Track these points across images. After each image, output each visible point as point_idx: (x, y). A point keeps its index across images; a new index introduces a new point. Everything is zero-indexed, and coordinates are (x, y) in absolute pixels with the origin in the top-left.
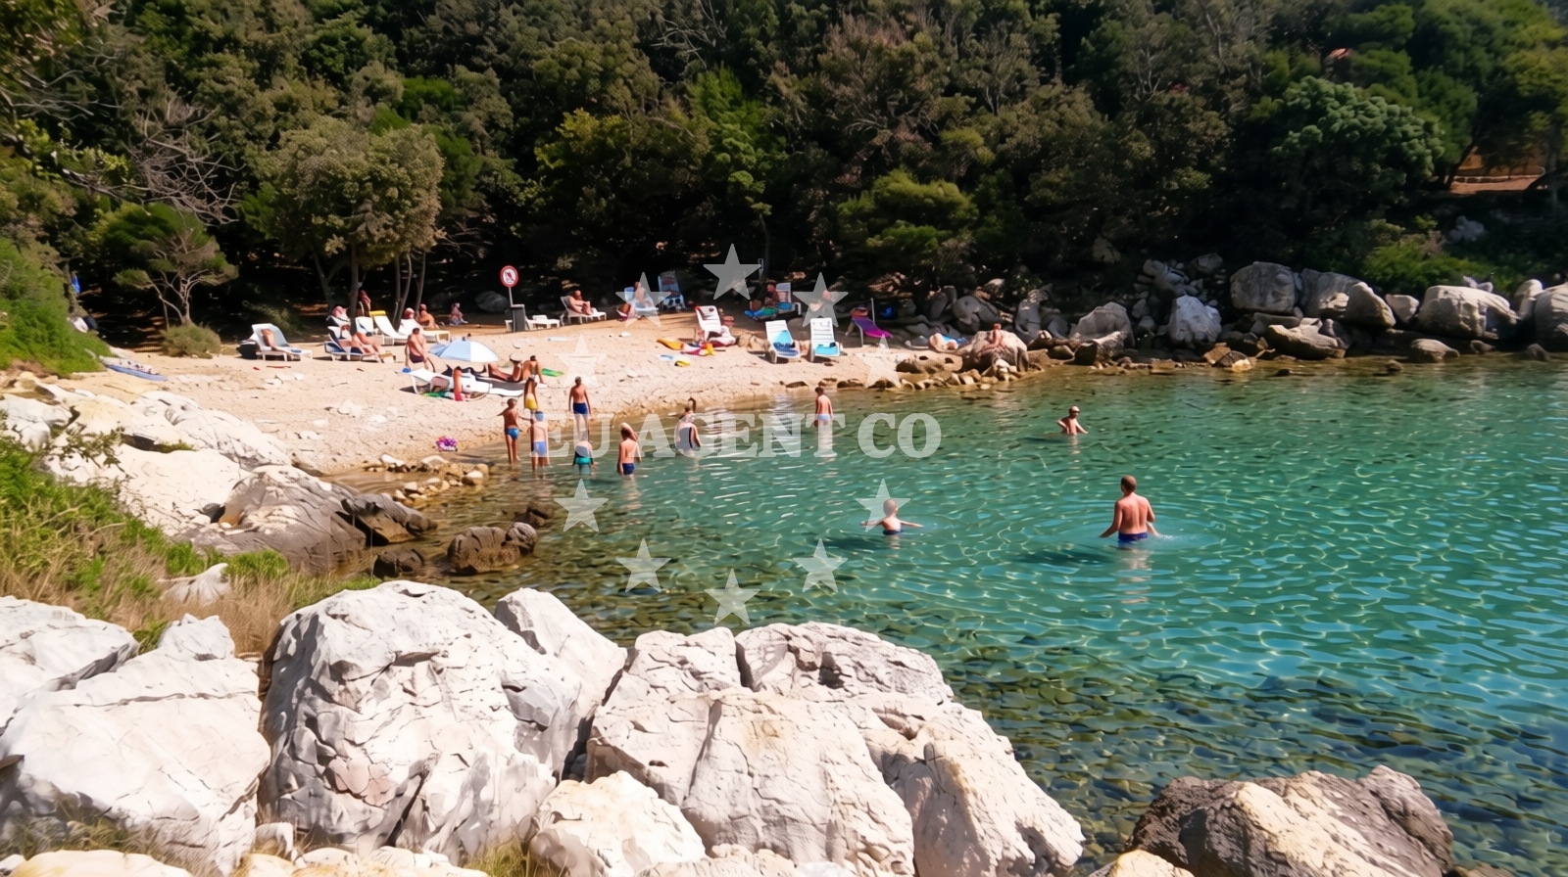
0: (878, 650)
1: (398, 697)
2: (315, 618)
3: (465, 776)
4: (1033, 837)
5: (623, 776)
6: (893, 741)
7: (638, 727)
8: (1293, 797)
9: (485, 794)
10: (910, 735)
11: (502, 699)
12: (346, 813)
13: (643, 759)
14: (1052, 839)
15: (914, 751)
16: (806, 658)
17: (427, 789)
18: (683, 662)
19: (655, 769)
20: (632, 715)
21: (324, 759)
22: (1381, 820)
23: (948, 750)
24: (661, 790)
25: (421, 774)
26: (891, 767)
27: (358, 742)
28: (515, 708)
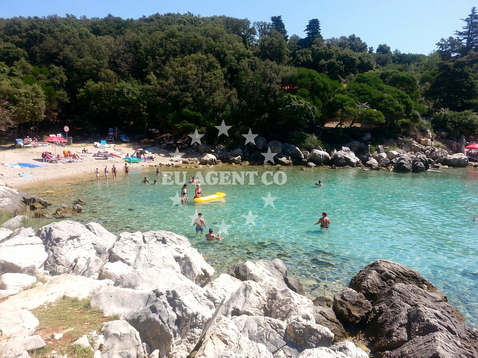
0: (175, 237)
1: (70, 246)
2: (50, 228)
3: (86, 261)
4: (204, 271)
5: (120, 262)
6: (178, 254)
7: (123, 252)
8: (257, 264)
9: (90, 265)
10: (181, 253)
11: (92, 246)
12: (60, 268)
13: (124, 258)
14: (208, 271)
15: (182, 256)
16: (159, 238)
17: (77, 264)
18: (132, 239)
19: (126, 260)
20: (122, 249)
21: (55, 258)
22: (274, 268)
23: (188, 255)
24: (129, 264)
25: (76, 261)
26: (177, 259)
27: (62, 254)
28: (95, 248)
